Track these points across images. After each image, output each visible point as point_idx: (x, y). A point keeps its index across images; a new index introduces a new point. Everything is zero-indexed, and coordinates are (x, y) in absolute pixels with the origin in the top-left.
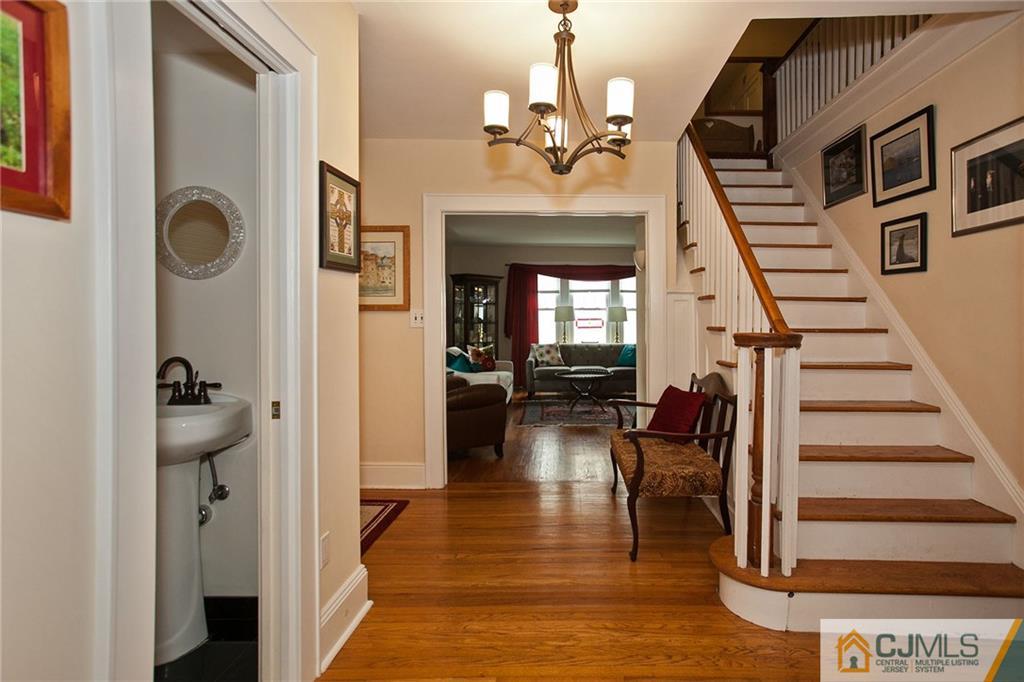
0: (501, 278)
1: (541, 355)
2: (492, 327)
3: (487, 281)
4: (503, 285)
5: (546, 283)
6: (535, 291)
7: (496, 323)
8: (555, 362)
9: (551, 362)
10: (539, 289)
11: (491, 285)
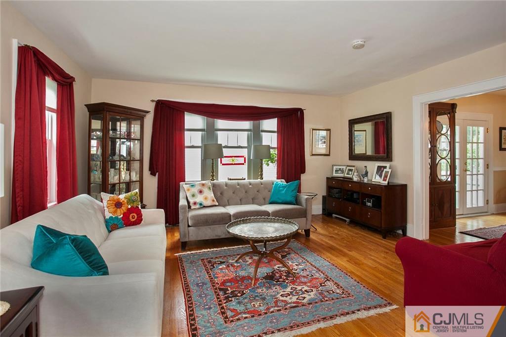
0: (148, 112)
1: (193, 196)
2: (136, 165)
3: (132, 115)
4: (149, 120)
5: (192, 121)
6: (182, 128)
7: (141, 161)
8: (209, 203)
9: (206, 203)
10: (186, 127)
11: (135, 120)
